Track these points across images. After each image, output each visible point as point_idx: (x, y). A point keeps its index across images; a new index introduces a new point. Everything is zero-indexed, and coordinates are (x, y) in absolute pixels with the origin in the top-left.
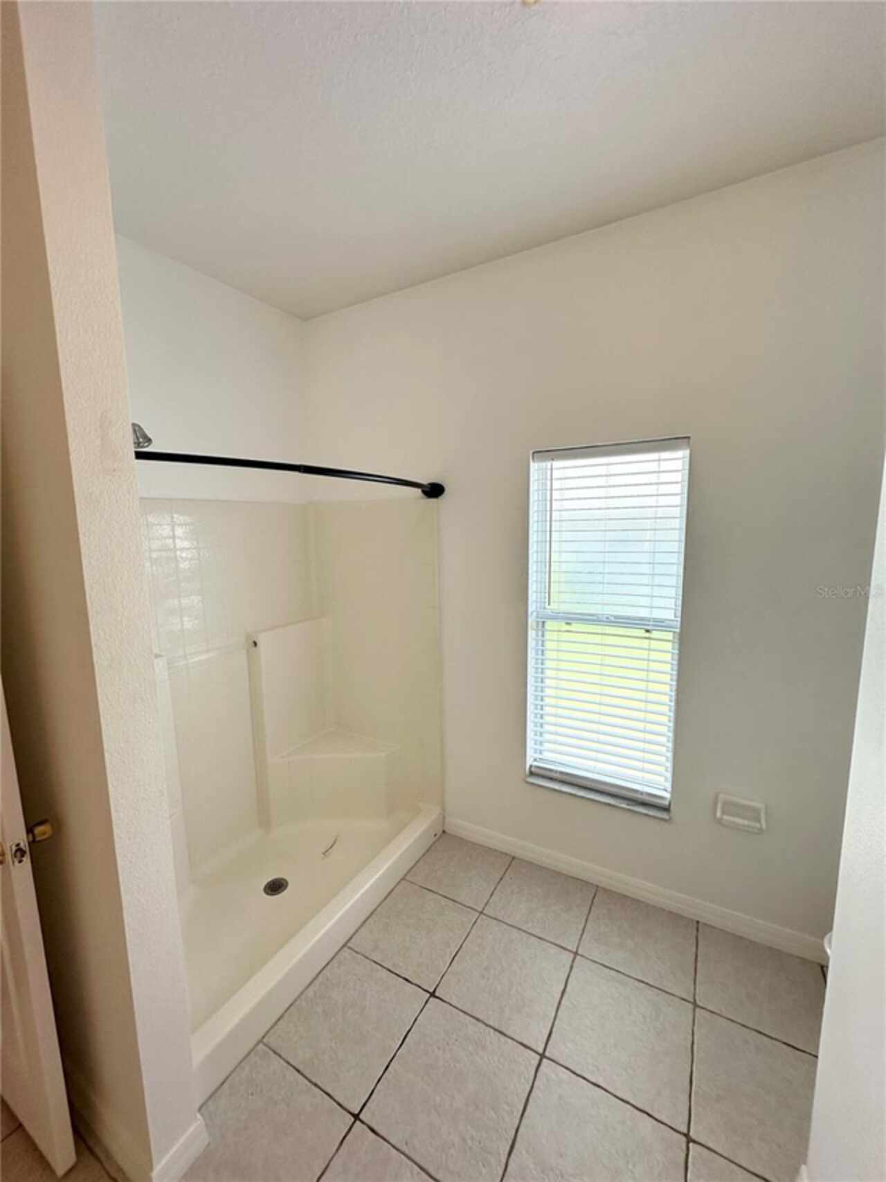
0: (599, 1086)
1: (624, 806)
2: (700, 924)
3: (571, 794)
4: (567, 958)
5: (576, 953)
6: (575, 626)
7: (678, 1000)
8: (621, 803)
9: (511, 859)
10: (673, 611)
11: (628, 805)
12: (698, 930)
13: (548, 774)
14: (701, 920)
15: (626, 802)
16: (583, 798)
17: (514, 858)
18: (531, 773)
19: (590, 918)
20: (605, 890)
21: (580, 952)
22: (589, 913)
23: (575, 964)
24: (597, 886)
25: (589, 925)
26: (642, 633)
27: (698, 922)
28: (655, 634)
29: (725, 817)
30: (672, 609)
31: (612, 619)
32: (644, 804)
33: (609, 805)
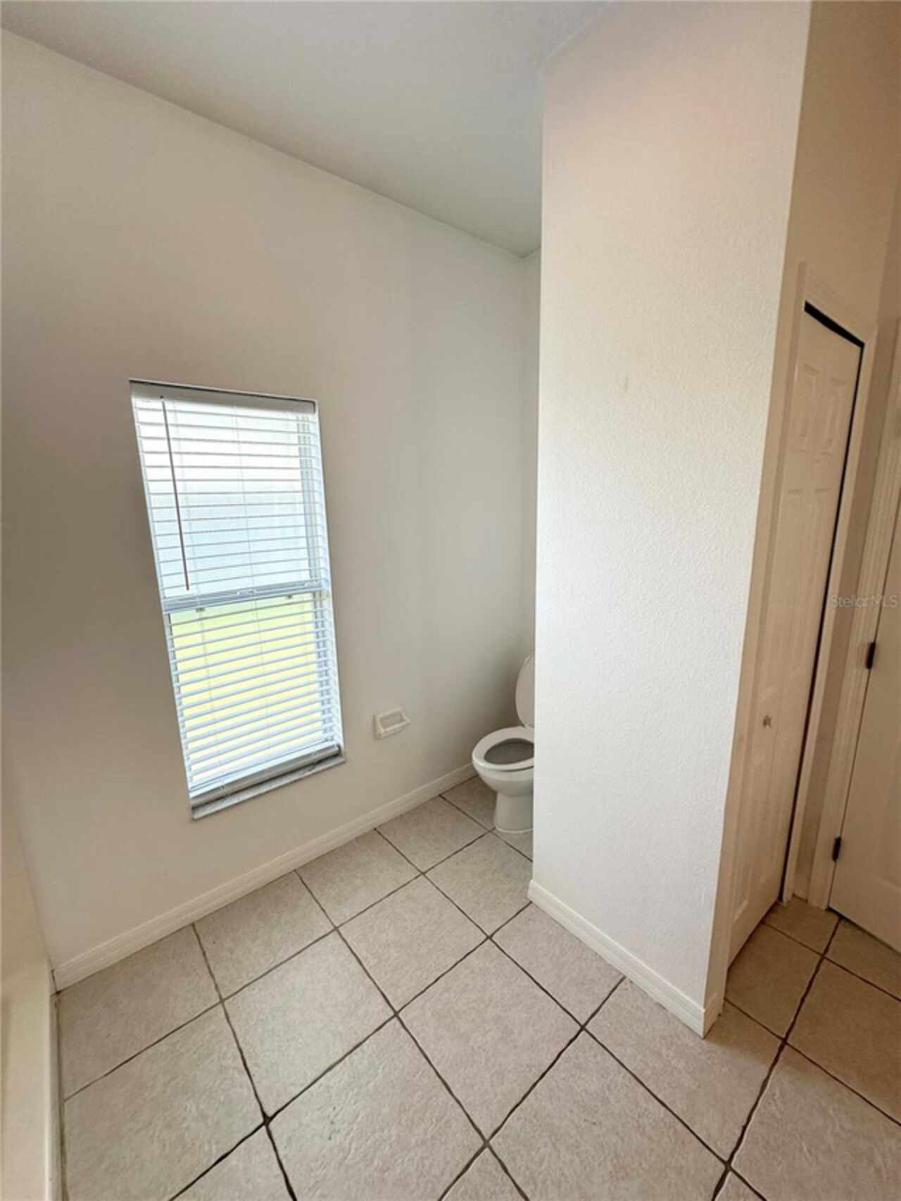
0: (439, 978)
1: (308, 773)
2: (378, 829)
3: (254, 798)
4: (333, 939)
5: (336, 929)
6: (209, 611)
7: (415, 881)
8: (304, 773)
9: (191, 928)
10: (308, 572)
11: (310, 770)
12: (380, 833)
13: (211, 797)
14: (375, 826)
15: (308, 769)
16: (267, 792)
17: (193, 925)
18: (195, 808)
19: (317, 897)
20: (304, 867)
21: (337, 925)
22: (312, 894)
23: (344, 936)
24: (295, 871)
25: (322, 903)
26: (283, 600)
27: (375, 829)
28: (296, 598)
29: (388, 730)
30: (306, 570)
31: (256, 592)
32: (320, 762)
33: (295, 781)
